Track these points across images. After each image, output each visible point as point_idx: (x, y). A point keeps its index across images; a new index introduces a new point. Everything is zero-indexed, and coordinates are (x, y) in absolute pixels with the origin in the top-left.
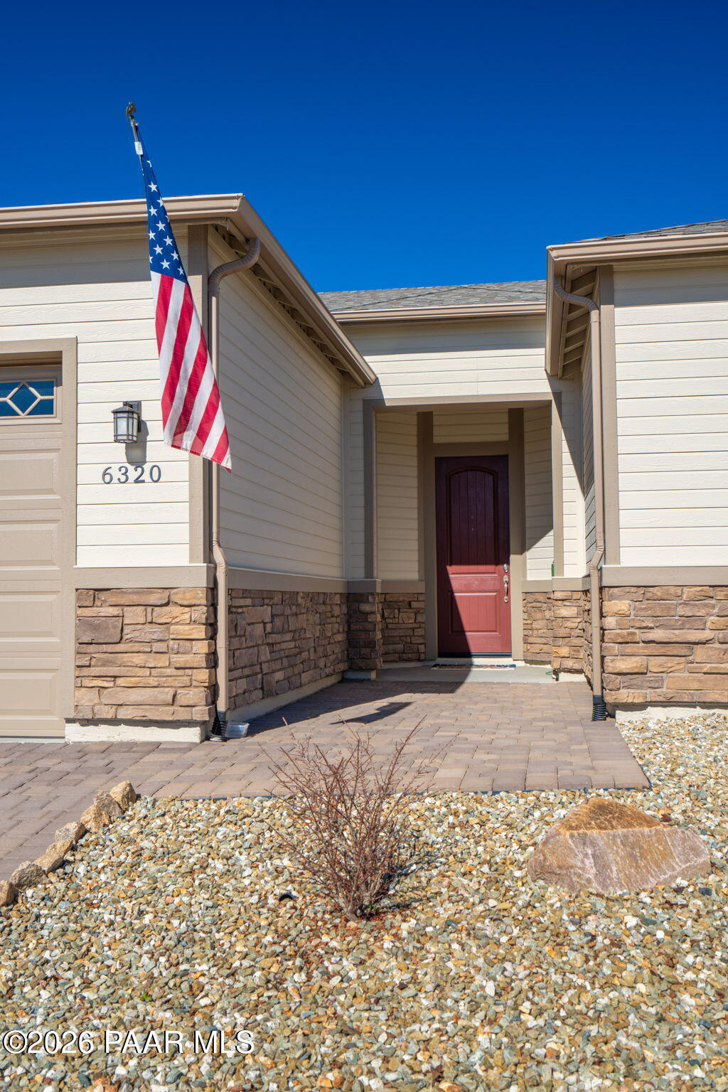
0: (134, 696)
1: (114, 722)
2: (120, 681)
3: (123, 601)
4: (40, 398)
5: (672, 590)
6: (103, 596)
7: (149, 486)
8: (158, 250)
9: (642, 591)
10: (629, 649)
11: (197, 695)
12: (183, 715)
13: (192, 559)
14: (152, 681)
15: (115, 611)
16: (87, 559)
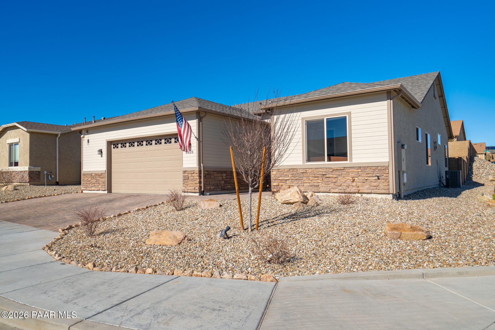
0: (190, 188)
1: (188, 192)
2: (188, 186)
3: (188, 173)
4: (170, 141)
5: (283, 170)
6: (186, 172)
7: (192, 154)
8: (180, 119)
9: (278, 170)
10: (276, 181)
11: (197, 188)
12: (196, 191)
13: (197, 166)
14: (192, 186)
15: (187, 174)
16: (184, 166)
